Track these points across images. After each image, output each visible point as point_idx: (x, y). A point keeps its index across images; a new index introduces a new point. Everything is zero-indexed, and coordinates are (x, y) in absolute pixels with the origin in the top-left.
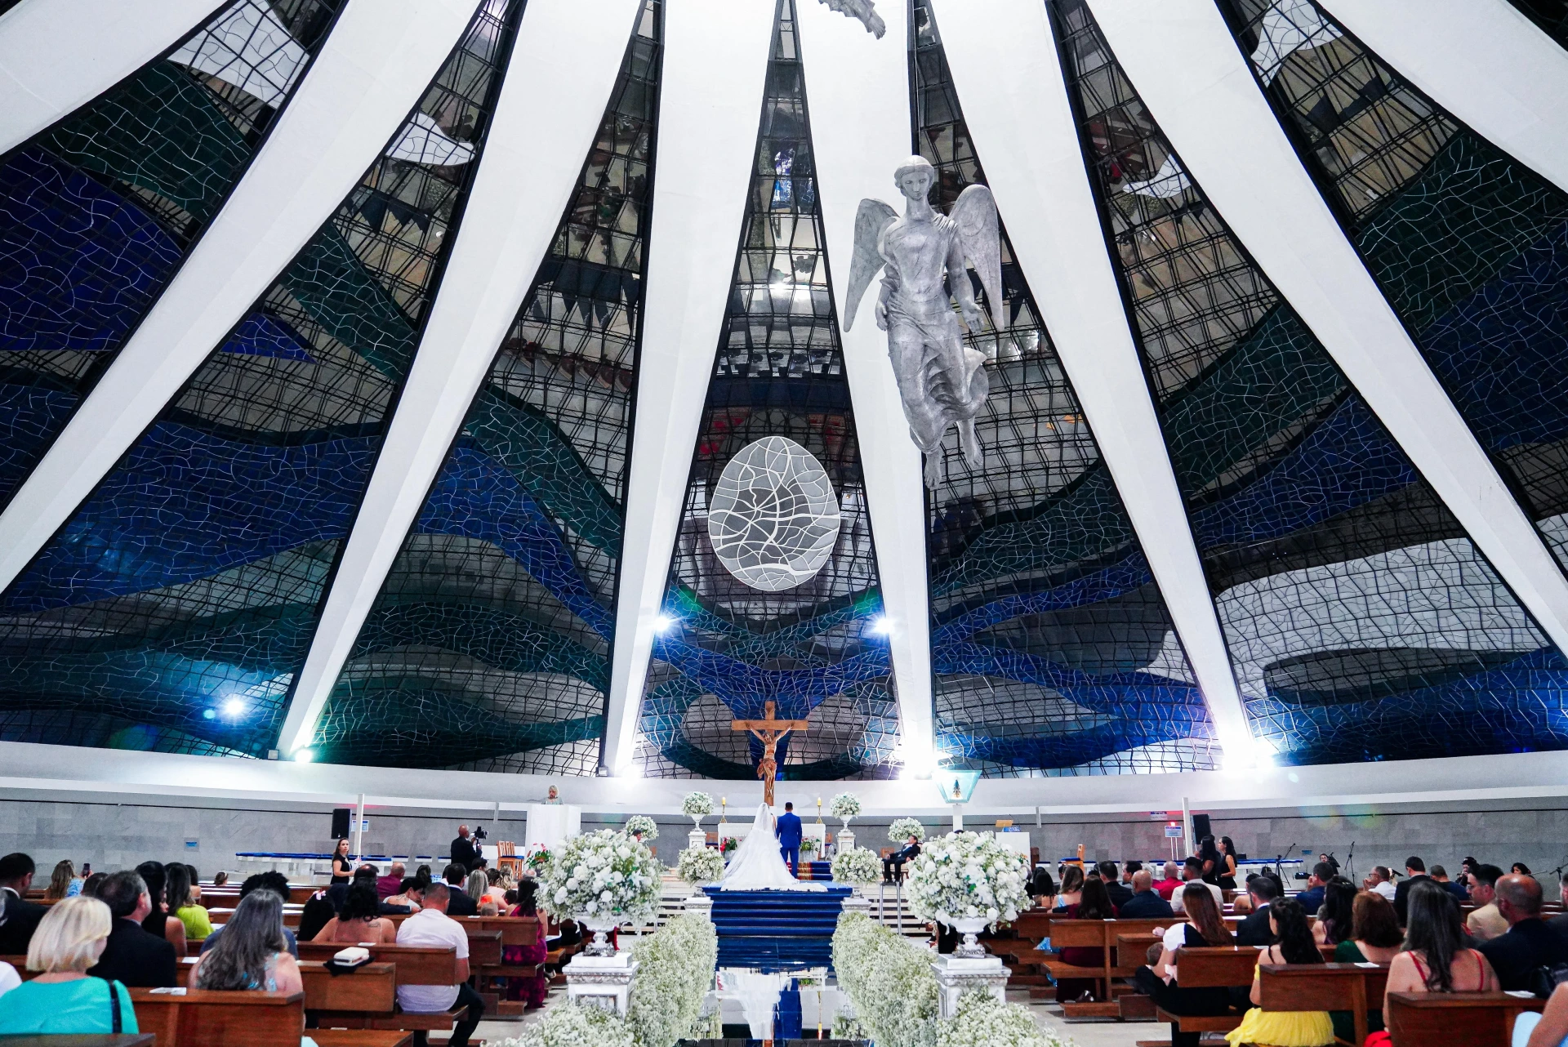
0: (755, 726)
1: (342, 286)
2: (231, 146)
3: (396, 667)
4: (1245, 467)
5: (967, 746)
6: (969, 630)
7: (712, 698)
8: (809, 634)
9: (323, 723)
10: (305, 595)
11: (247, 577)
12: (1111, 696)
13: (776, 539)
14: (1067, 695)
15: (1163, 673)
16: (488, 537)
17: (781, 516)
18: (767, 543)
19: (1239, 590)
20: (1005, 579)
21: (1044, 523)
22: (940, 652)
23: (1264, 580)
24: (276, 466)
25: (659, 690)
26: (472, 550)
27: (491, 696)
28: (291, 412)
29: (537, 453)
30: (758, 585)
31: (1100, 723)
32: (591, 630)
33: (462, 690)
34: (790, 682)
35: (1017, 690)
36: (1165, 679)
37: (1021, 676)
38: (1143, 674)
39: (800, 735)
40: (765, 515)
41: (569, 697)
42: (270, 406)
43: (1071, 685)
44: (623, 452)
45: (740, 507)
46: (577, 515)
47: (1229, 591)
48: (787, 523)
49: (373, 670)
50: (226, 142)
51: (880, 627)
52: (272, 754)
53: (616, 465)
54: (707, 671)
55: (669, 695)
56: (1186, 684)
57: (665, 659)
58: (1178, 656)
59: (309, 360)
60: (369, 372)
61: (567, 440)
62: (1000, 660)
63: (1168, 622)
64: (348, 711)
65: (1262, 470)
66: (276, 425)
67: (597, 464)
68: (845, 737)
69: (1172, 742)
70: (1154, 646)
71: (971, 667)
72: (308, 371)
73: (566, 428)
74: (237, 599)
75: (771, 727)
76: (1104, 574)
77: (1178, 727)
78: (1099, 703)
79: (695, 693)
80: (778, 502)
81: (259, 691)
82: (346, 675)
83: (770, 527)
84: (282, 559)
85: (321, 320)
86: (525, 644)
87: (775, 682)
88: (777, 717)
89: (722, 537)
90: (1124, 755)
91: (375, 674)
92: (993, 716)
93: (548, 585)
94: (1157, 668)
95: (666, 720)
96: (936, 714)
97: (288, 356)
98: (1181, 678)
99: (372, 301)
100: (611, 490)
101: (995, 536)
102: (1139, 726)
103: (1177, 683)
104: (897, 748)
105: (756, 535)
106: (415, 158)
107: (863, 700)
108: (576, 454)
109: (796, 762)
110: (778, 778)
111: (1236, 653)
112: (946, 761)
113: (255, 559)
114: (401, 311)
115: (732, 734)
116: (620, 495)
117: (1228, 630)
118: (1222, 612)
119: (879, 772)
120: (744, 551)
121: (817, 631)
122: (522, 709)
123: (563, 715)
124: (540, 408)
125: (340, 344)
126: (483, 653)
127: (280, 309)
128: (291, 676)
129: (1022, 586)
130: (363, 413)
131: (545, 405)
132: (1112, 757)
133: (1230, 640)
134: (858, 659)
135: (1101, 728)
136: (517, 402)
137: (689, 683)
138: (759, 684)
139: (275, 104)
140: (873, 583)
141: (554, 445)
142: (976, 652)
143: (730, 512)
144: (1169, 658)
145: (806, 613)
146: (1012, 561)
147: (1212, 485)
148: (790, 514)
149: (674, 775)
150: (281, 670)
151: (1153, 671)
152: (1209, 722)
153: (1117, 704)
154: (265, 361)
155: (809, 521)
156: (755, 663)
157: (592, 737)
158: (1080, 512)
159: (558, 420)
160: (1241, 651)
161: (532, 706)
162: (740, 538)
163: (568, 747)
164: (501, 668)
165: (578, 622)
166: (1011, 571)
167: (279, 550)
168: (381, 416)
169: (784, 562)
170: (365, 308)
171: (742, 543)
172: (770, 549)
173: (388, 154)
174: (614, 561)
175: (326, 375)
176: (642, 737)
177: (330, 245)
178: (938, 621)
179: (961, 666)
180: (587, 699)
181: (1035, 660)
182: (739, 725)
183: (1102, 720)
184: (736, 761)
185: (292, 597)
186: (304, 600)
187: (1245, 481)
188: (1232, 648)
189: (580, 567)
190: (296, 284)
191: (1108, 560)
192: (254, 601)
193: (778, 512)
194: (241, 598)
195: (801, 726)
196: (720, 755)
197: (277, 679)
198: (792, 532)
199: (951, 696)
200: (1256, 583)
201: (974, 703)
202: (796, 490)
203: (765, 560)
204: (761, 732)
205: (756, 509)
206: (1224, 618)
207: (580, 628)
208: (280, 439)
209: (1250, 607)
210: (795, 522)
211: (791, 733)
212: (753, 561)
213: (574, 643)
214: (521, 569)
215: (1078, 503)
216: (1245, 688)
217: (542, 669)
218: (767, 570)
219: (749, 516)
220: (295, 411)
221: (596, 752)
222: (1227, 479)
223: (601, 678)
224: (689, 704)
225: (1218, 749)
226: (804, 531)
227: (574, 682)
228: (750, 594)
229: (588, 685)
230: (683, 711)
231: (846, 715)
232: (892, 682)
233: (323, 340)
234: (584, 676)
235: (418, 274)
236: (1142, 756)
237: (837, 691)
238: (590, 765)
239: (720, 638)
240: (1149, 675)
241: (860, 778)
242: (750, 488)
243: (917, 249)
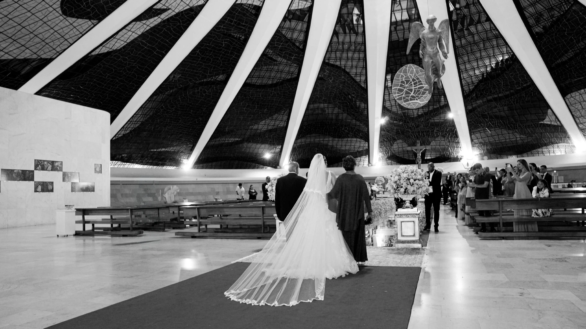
0: (414, 149)
1: (282, 45)
2: (252, 18)
3: (308, 140)
4: (571, 54)
5: (484, 150)
6: (479, 114)
7: (401, 141)
8: (428, 119)
9: (291, 158)
10: (282, 124)
11: (267, 122)
12: (531, 131)
13: (414, 93)
14: (516, 132)
15: (549, 123)
16: (329, 103)
17: (414, 87)
18: (411, 95)
19: (573, 94)
20: (490, 98)
21: (500, 79)
22: (470, 122)
23: (583, 90)
24: (271, 93)
25: (384, 140)
26: (325, 107)
27: (335, 146)
28: (273, 79)
29: (340, 79)
30: (409, 107)
31: (529, 140)
32: (362, 125)
33: (327, 145)
34: (424, 134)
35: (499, 131)
36: (550, 125)
37: (499, 127)
38: (542, 124)
39: (429, 150)
40: (409, 87)
41: (358, 144)
42: (268, 78)
43: (517, 129)
44: (365, 74)
45: (401, 86)
46: (354, 94)
47: (569, 95)
48: (416, 88)
49: (302, 142)
50: (251, 18)
51: (450, 116)
52: (278, 167)
53: (363, 78)
54: (397, 133)
55: (387, 141)
56: (558, 126)
57: (384, 131)
58: (554, 117)
59: (276, 65)
60: (292, 65)
61: (348, 73)
62: (491, 123)
63: (548, 107)
64: (297, 154)
65: (576, 55)
66: (270, 82)
67: (358, 79)
68: (444, 150)
69: (557, 145)
70: (545, 114)
71: (481, 125)
72: (276, 67)
73: (348, 70)
74: (265, 128)
75: (419, 149)
76: (523, 93)
77: (558, 140)
78: (527, 134)
79: (395, 140)
80: (413, 83)
81: (273, 151)
82: (295, 144)
83: (411, 90)
84: (275, 117)
85: (278, 55)
86: (343, 131)
87: (419, 135)
88: (421, 145)
89: (397, 95)
90: (540, 150)
91: (303, 143)
92: (492, 140)
93: (348, 114)
94: (547, 121)
95: (387, 148)
96: (472, 140)
97: (271, 65)
98: (556, 124)
99: (291, 47)
100: (363, 86)
101: (484, 85)
102: (543, 140)
103: (554, 126)
104: (460, 151)
105: (407, 93)
106: (297, 8)
107: (448, 138)
108: (352, 77)
109: (428, 158)
110: (422, 163)
111: (575, 115)
112: (478, 155)
113: (269, 117)
114: (298, 47)
115: (408, 151)
116: (365, 86)
117: (571, 108)
118: (568, 102)
119: (456, 159)
120: (404, 98)
121: (430, 119)
122: (344, 149)
123: (356, 150)
124: (339, 66)
125: (284, 60)
126: (331, 134)
127: (268, 53)
128: (281, 146)
129: (495, 99)
130: (291, 75)
131: (341, 64)
132: (535, 151)
133: (572, 111)
134: (444, 126)
135: (529, 142)
136: (333, 66)
137: (393, 137)
138: (414, 136)
139: (261, 5)
140: (446, 103)
141: (345, 76)
142: (483, 121)
143: (398, 87)
144: (550, 118)
145: (426, 114)
146: (491, 92)
147: (559, 61)
148: (417, 86)
149: (391, 164)
150: (278, 145)
151: (545, 123)
152: (569, 137)
153: (534, 134)
154: (265, 67)
155: (423, 87)
156: (412, 130)
157: (365, 155)
158: (512, 75)
159: (345, 69)
160: (577, 114)
161: (347, 148)
162: (402, 94)
163: (359, 158)
164: (337, 138)
165: (358, 123)
166: (491, 95)
167: (275, 114)
168: (296, 75)
169: (417, 100)
170: (289, 49)
171: (403, 96)
172: (412, 96)
173: (290, 9)
174: (366, 105)
175: (281, 67)
176: (381, 154)
177: (278, 36)
178: (469, 113)
179: (478, 125)
180: (364, 144)
181: (503, 122)
182: (409, 148)
183: (530, 139)
184: (410, 159)
185: (279, 125)
186: (282, 126)
187: (570, 59)
188: (573, 113)
189: (356, 108)
190: (271, 47)
191: (524, 89)
192: (270, 128)
193: (413, 86)
194: (266, 128)
195: (428, 148)
196: (405, 157)
197: (277, 147)
198: (418, 91)
199: (477, 135)
200: (579, 91)
201: (485, 136)
202: (418, 79)
203: (411, 100)
204: (416, 150)
205: (406, 86)
206: (569, 104)
207: (358, 124)
208: (272, 86)
209: (578, 100)
210: (419, 88)
211: (425, 150)
212: (407, 100)
213: (357, 129)
214: (340, 110)
215: (510, 72)
216: (581, 126)
217: (349, 137)
218: (412, 103)
219: (405, 88)
220: (275, 78)
221: (367, 159)
222: (564, 59)
223: (366, 138)
224: (393, 143)
225: (574, 146)
226: (422, 90)
227: (359, 140)
228: (408, 109)
229: (363, 140)
230: (392, 145)
231: (443, 143)
232: (456, 132)
233: (279, 59)
234: (361, 138)
235: (302, 38)
236: (546, 150)
237: (439, 136)
238: (366, 163)
239: (401, 123)
240: (544, 124)
241: (450, 162)
242: (404, 80)
243: (431, 38)
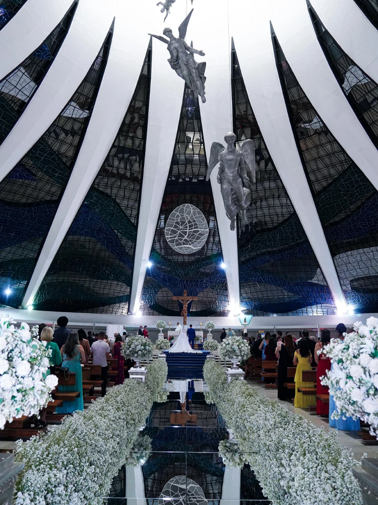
0: (180, 299)
1: (46, 157)
2: (13, 115)
3: (61, 279)
4: (343, 215)
5: (251, 306)
6: (252, 267)
7: (166, 289)
8: (198, 268)
9: (37, 297)
10: (32, 255)
11: (13, 249)
12: (299, 289)
13: (187, 237)
14: (285, 289)
15: (316, 282)
16: (92, 236)
17: (189, 229)
18: (184, 239)
19: (341, 255)
20: (263, 251)
21: (276, 232)
22: (242, 274)
23: (349, 252)
24: (23, 214)
25: (148, 286)
26: (86, 240)
27: (92, 288)
28: (29, 197)
29: (109, 209)
30: (181, 252)
31: (295, 299)
32: (126, 266)
33: (83, 286)
34: (192, 284)
35: (268, 287)
36: (317, 284)
37: (270, 283)
38: (310, 282)
39: (196, 301)
40: (183, 229)
41: (118, 288)
42: (22, 195)
43: (286, 286)
44: (137, 208)
45: (176, 227)
46: (121, 229)
47: (338, 255)
48: (191, 232)
49: (53, 280)
50: (11, 113)
51: (223, 266)
52: (20, 307)
53: (134, 213)
54: (164, 280)
55: (151, 288)
56: (324, 286)
57: (150, 276)
58: (322, 277)
59: (35, 180)
60: (54, 184)
61: (118, 205)
62: (262, 277)
63: (318, 266)
64: (45, 293)
65: (348, 216)
66: (24, 201)
67: (128, 212)
68: (210, 302)
69: (320, 305)
70: (313, 273)
71: (252, 279)
72: (34, 183)
73: (118, 201)
74: (10, 257)
75: (186, 299)
76: (297, 249)
77: (322, 300)
78: (295, 292)
79: (160, 287)
80: (188, 225)
81: (16, 286)
82: (44, 281)
83: (185, 233)
84: (24, 244)
85: (39, 167)
86: (104, 271)
87: (187, 284)
88: (188, 296)
89: (169, 236)
90: (304, 309)
91: (54, 281)
92: (260, 296)
93: (112, 252)
94: (314, 281)
95: (150, 296)
96: (241, 295)
97: (29, 179)
98: (322, 284)
99: (56, 161)
100: (133, 221)
101: (260, 236)
102: (309, 299)
103: (321, 285)
104: (228, 306)
105: (180, 235)
106: (70, 116)
107: (217, 290)
108: (121, 209)
109: (193, 310)
110: (188, 316)
111: (341, 276)
112: (244, 310)
113: (16, 244)
114: (65, 164)
115: (172, 301)
116: (136, 222)
117: (338, 269)
118: (335, 262)
119: (223, 314)
120: (177, 241)
121: (201, 267)
122: (102, 292)
123: (116, 294)
124: (109, 194)
125: (45, 175)
126: (90, 274)
127: (26, 164)
128: (26, 281)
129: (269, 253)
130: (52, 196)
131: (111, 193)
132: (300, 310)
133: (338, 272)
134: (215, 276)
135: (296, 300)
136: (102, 193)
137: (158, 284)
138: (182, 285)
139: (26, 101)
140: (219, 252)
141: (114, 206)
142: (254, 275)
143: (172, 228)
144: (318, 277)
145: (197, 261)
146: (266, 245)
147: (331, 221)
148: (192, 229)
149: (153, 315)
150: (23, 280)
151: (313, 281)
152: (332, 298)
153: (301, 292)
154: (21, 180)
155: (198, 231)
156: (180, 277)
157: (126, 302)
158: (288, 229)
159: (116, 199)
160: (342, 275)
161: (106, 291)
162: (175, 237)
163: (118, 305)
164: (96, 279)
165: (122, 264)
166: (266, 248)
167: (24, 241)
168: (57, 197)
169: (190, 244)
170: (54, 164)
171: (176, 238)
172: (185, 240)
173: (62, 115)
174: (133, 244)
175: (40, 185)
176: (143, 302)
177: (42, 144)
178: (241, 264)
179: (249, 279)
180: (125, 289)
181: (274, 278)
182: (175, 298)
183: (297, 297)
184: (174, 310)
185: (27, 256)
186: (30, 257)
187: (343, 220)
188: (339, 274)
189: (122, 246)
190: (31, 157)
191: (298, 245)
192: (16, 257)
193: (188, 228)
194: (11, 256)
195: (196, 299)
196: (169, 308)
197: (22, 283)
198: (193, 235)
199: (246, 289)
200: (347, 253)
201: (254, 291)
202: (194, 221)
203: (184, 244)
204: (182, 300)
205: (181, 227)
206: (336, 264)
207: (122, 265)
208: (25, 205)
209: (345, 261)
210: (194, 232)
211: (192, 301)
212: (180, 244)
213: (120, 271)
214: (103, 246)
215: (287, 226)
216: (344, 288)
217: (109, 279)
218: (184, 247)
219: (179, 230)
220: (30, 196)
221: (127, 307)
222: (336, 219)
223: (129, 282)
224: (158, 291)
225: (336, 307)
226: (197, 234)
227: (120, 283)
228: (179, 254)
229: (125, 285)
230: (156, 293)
231: (210, 294)
232: (226, 284)
233: (39, 174)
234: (123, 281)
235: (70, 154)
236: (310, 310)
237: (208, 287)
238: (125, 311)
239: (169, 269)
240: (312, 283)
241: (215, 316)
242: (179, 221)
243: (230, 160)
